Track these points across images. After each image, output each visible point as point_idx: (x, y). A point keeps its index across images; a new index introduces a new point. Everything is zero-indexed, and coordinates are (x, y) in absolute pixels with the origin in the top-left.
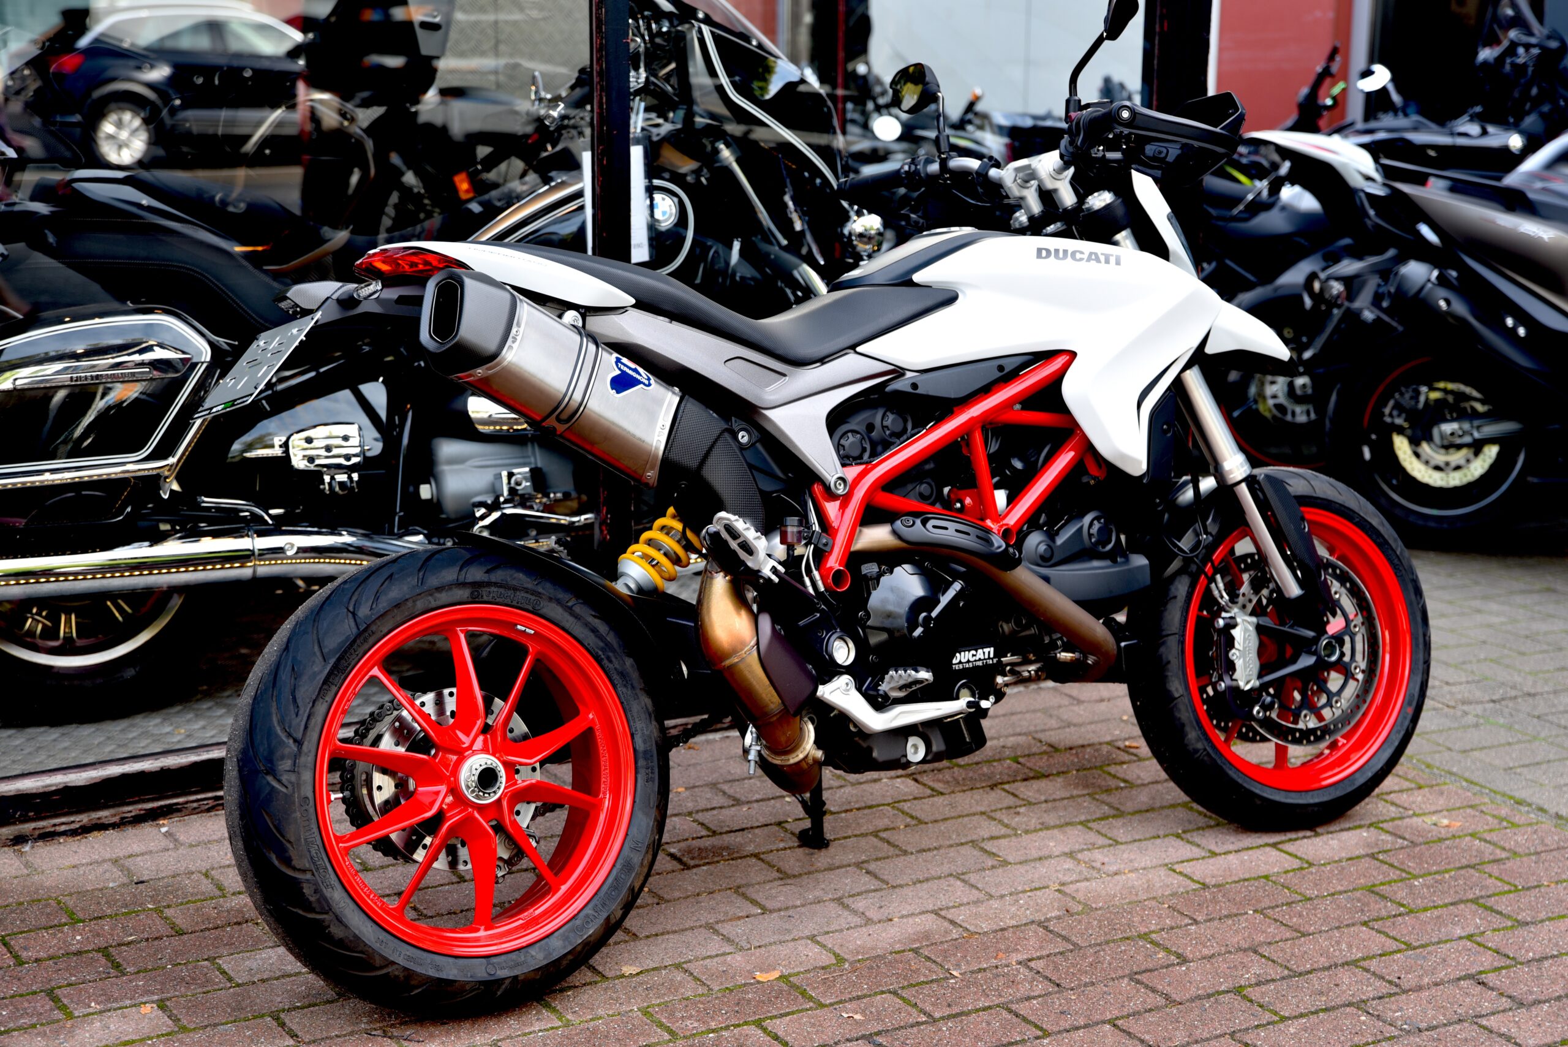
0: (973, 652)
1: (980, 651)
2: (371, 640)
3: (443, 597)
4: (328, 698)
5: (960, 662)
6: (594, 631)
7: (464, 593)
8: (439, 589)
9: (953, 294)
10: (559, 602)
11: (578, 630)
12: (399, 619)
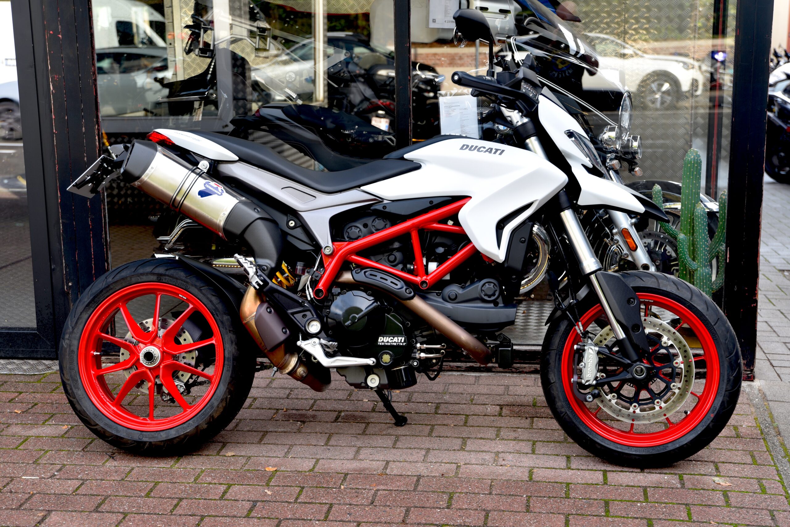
0: (392, 338)
1: (396, 338)
2: (111, 292)
3: (144, 278)
4: (89, 313)
5: (383, 342)
6: (211, 301)
7: (154, 278)
8: (142, 274)
9: (419, 165)
10: (196, 286)
11: (205, 300)
12: (124, 284)
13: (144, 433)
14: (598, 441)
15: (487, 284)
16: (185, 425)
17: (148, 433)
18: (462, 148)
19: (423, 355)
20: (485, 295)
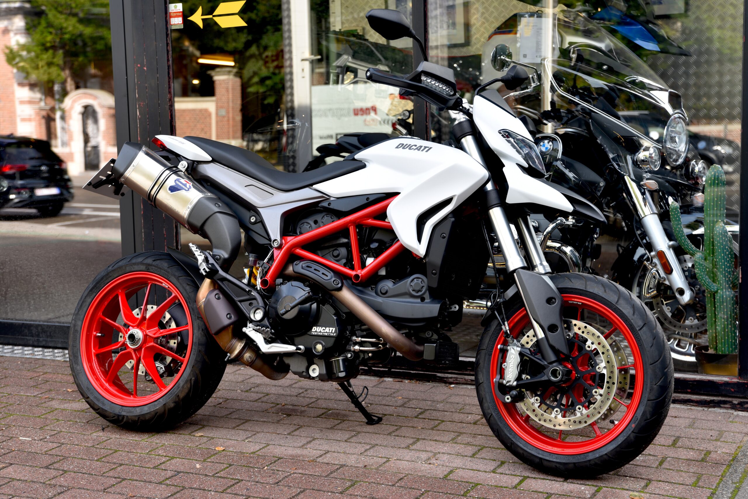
0: (324, 328)
1: (328, 328)
2: (110, 279)
3: (136, 268)
4: (92, 297)
5: (316, 331)
6: (185, 290)
7: (143, 267)
8: (135, 264)
9: (364, 164)
10: (175, 276)
11: (181, 289)
12: (120, 273)
13: (124, 408)
14: (521, 445)
15: (415, 280)
16: (156, 403)
17: (127, 408)
18: (397, 147)
19: (357, 347)
20: (413, 290)
